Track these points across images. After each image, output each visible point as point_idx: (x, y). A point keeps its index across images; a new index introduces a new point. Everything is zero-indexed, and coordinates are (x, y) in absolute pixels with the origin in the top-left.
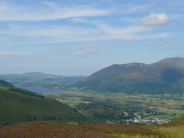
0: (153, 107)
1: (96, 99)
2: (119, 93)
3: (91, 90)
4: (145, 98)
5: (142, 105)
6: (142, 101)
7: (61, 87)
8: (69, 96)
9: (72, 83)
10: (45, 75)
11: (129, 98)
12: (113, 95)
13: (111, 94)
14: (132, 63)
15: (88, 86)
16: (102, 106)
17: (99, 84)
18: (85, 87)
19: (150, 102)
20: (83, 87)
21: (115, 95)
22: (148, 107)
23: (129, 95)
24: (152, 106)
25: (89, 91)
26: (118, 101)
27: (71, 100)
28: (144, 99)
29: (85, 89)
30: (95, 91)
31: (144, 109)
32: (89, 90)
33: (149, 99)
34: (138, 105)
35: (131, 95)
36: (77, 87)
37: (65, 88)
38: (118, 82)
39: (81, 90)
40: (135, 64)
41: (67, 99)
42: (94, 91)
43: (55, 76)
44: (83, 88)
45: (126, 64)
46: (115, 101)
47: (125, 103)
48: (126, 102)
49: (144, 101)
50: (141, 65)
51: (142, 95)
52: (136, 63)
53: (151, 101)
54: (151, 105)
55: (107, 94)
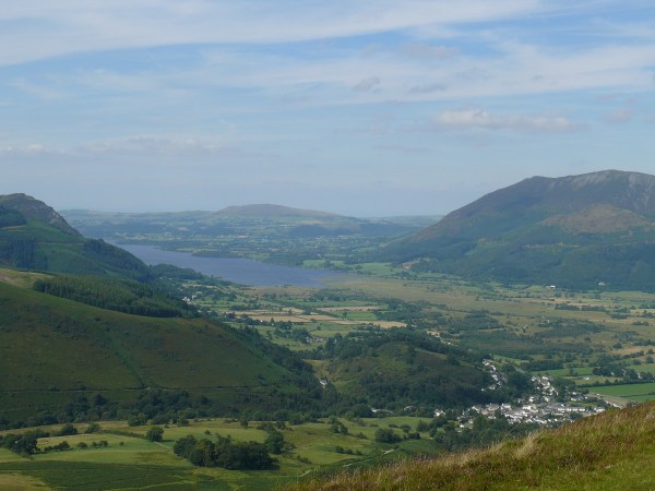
0: (637, 349)
1: (434, 309)
2: (534, 288)
3: (435, 275)
4: (625, 310)
5: (597, 340)
6: (609, 321)
7: (332, 262)
8: (337, 299)
9: (382, 245)
10: (297, 214)
11: (564, 307)
12: (511, 293)
13: (501, 291)
14: (600, 173)
15: (428, 260)
16: (404, 348)
17: (468, 249)
18: (417, 261)
19: (639, 324)
20: (410, 263)
21: (517, 293)
22: (618, 347)
23: (572, 296)
24: (636, 344)
25: (426, 279)
26: (513, 319)
27: (335, 316)
28: (620, 314)
29: (414, 268)
30: (452, 276)
31: (594, 358)
32: (429, 274)
33: (642, 311)
34: (581, 340)
35: (579, 296)
36: (391, 260)
37: (345, 266)
38: (537, 246)
39: (398, 274)
40: (608, 177)
41: (323, 309)
42: (444, 278)
43: (330, 218)
44: (407, 267)
45: (574, 177)
46: (502, 320)
47: (531, 332)
48: (540, 326)
49: (616, 321)
50: (632, 179)
51: (622, 294)
52: (613, 173)
53: (642, 320)
54: (631, 340)
55: (490, 288)
